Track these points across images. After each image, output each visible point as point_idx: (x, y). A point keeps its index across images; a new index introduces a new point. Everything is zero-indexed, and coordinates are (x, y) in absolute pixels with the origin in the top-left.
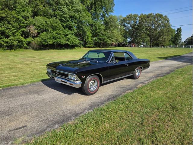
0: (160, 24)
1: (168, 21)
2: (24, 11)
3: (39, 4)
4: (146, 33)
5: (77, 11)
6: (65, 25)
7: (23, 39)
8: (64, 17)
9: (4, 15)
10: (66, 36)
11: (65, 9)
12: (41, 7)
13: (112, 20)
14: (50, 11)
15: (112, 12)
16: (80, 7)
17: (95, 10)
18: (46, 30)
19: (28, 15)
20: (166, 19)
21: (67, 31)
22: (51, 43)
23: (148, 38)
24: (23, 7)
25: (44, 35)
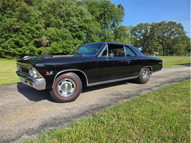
0: (173, 32)
1: (182, 28)
2: (37, 23)
3: (51, 16)
4: (159, 41)
5: (86, 21)
6: (74, 35)
7: (35, 49)
8: (74, 28)
9: (18, 27)
10: (75, 45)
11: (75, 20)
12: (53, 19)
13: (122, 29)
14: (61, 22)
15: (122, 21)
16: (89, 17)
17: (104, 20)
18: (57, 40)
19: (41, 26)
20: (180, 26)
21: (76, 41)
22: (61, 51)
23: (160, 47)
24: (36, 19)
25: (54, 44)
